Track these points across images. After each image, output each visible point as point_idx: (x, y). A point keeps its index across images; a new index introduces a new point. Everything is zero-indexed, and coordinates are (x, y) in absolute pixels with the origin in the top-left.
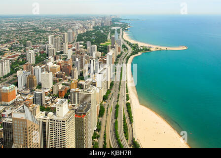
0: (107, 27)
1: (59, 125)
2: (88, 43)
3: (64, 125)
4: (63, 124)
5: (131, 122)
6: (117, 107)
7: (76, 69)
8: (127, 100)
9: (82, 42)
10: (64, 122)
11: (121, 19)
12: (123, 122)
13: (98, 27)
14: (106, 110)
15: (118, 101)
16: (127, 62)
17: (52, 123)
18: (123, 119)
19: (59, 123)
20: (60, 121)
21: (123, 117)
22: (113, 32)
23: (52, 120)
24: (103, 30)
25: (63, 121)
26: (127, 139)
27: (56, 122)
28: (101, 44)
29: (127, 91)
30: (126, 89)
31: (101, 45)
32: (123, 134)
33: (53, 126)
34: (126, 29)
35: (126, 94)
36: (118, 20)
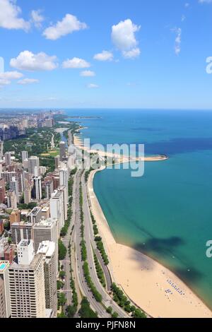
0: (47, 129)
1: (25, 276)
2: (24, 153)
3: (33, 275)
4: (30, 275)
5: (106, 262)
6: (82, 244)
7: (13, 193)
8: (95, 233)
9: (13, 153)
10: (32, 271)
11: (66, 117)
12: (94, 264)
13: (33, 129)
14: (68, 249)
15: (82, 236)
16: (86, 180)
17: (13, 274)
18: (94, 260)
19: (25, 273)
20: (26, 271)
21: (93, 258)
22: (58, 137)
23: (13, 270)
24: (42, 134)
25: (30, 271)
26: (104, 286)
27: (19, 273)
28: (43, 154)
29: (94, 221)
30: (90, 218)
31: (43, 157)
32: (98, 279)
33: (15, 278)
34: (77, 131)
35: (92, 225)
36: (62, 118)
